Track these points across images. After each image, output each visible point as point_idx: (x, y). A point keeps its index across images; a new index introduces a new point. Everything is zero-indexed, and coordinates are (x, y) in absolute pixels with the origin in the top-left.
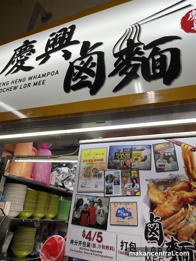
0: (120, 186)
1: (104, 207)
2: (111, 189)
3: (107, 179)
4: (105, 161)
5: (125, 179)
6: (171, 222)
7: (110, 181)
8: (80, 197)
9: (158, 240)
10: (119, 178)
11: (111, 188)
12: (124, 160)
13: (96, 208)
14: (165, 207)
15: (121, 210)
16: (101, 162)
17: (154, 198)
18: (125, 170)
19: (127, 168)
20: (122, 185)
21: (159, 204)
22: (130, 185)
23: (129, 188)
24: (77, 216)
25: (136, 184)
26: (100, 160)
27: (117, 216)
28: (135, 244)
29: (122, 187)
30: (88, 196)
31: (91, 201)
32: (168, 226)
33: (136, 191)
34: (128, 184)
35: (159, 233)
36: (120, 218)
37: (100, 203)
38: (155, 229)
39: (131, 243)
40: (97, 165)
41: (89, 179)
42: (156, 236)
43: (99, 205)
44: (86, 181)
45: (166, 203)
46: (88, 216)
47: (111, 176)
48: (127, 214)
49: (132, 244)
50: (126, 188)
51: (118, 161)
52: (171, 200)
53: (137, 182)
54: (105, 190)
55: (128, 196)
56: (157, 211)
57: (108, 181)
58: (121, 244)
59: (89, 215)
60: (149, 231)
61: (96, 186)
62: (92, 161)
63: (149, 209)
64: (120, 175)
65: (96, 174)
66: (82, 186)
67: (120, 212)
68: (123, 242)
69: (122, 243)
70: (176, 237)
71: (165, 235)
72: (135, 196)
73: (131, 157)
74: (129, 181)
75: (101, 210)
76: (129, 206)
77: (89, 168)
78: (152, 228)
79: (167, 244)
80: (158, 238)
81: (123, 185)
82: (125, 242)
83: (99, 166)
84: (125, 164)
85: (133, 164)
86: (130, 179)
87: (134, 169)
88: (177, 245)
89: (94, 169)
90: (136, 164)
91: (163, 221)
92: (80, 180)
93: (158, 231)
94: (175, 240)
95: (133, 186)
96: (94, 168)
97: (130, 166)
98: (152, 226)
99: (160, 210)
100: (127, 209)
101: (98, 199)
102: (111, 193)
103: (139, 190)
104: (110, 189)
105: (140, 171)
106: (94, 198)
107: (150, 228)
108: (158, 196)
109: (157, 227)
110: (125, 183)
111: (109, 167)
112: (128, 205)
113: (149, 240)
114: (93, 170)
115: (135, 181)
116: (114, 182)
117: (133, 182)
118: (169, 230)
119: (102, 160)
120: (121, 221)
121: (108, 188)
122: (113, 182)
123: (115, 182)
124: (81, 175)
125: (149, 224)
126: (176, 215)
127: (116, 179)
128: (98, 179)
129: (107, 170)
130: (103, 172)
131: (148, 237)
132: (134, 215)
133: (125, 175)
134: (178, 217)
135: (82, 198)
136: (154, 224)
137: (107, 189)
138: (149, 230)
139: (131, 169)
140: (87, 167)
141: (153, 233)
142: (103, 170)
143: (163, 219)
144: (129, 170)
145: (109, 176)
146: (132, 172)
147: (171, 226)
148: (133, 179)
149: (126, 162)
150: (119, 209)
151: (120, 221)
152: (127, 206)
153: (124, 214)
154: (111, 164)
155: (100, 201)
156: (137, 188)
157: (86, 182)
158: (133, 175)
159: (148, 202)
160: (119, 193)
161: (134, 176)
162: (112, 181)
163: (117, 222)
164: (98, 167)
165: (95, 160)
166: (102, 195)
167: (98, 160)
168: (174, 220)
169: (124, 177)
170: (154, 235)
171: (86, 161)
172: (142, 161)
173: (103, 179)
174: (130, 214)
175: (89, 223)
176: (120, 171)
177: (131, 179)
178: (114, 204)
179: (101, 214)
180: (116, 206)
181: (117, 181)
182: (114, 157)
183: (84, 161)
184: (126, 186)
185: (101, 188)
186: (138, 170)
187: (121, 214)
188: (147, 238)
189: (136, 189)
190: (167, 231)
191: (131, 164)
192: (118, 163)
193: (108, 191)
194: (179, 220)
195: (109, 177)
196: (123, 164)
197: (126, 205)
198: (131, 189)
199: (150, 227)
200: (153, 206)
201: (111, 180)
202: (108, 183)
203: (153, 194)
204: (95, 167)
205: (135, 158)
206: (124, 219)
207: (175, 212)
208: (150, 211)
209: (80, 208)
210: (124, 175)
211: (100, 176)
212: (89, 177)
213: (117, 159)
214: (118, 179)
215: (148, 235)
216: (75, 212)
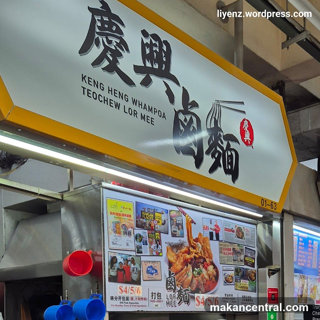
1: (137, 266)
3: (136, 238)
8: (113, 255)
9: (173, 289)
11: (141, 247)
12: (150, 221)
13: (130, 266)
14: (177, 266)
16: (129, 218)
17: (171, 259)
18: (151, 231)
19: (151, 229)
20: (149, 245)
21: (173, 263)
22: (155, 246)
24: (113, 273)
25: (159, 246)
26: (128, 216)
27: (147, 273)
28: (160, 293)
29: (149, 248)
30: (121, 254)
31: (125, 259)
32: (178, 279)
33: (160, 252)
34: (154, 245)
35: (174, 284)
36: (149, 275)
37: (133, 261)
38: (172, 282)
39: (158, 293)
40: (126, 221)
41: (119, 236)
42: (172, 287)
43: (133, 263)
44: (117, 238)
45: (177, 263)
46: (124, 273)
47: (140, 236)
49: (159, 294)
50: (152, 249)
51: (144, 221)
52: (180, 260)
53: (160, 244)
54: (136, 250)
55: (154, 255)
56: (172, 268)
57: (138, 240)
58: (152, 295)
59: (125, 272)
60: (168, 284)
61: (127, 244)
62: (120, 214)
63: (168, 267)
64: (147, 235)
65: (126, 231)
66: (113, 243)
68: (153, 293)
69: (152, 294)
70: (182, 286)
71: (177, 285)
72: (159, 256)
73: (154, 218)
74: (154, 242)
75: (134, 268)
76: (156, 265)
77: (117, 223)
79: (178, 291)
81: (150, 246)
82: (154, 293)
83: (128, 223)
84: (150, 225)
85: (156, 226)
87: (157, 232)
88: (183, 291)
89: (123, 225)
90: (159, 227)
91: (176, 276)
92: (110, 236)
93: (173, 283)
94: (182, 288)
95: (157, 247)
96: (122, 224)
97: (154, 228)
99: (174, 268)
100: (155, 267)
102: (141, 253)
104: (140, 248)
105: (161, 234)
106: (127, 256)
107: (169, 281)
108: (173, 256)
109: (172, 280)
110: (151, 243)
112: (155, 264)
113: (168, 290)
114: (122, 226)
117: (157, 243)
118: (179, 282)
120: (151, 277)
121: (138, 247)
122: (142, 242)
124: (110, 230)
125: (168, 278)
126: (182, 271)
127: (144, 239)
128: (128, 237)
129: (136, 228)
130: (132, 230)
131: (168, 288)
132: (159, 272)
133: (151, 236)
135: (115, 255)
136: (171, 278)
138: (169, 282)
139: (155, 231)
140: (115, 222)
141: (171, 285)
142: (132, 228)
143: (176, 274)
144: (153, 232)
145: (138, 235)
146: (156, 234)
147: (180, 279)
149: (151, 223)
154: (139, 223)
155: (133, 260)
157: (116, 239)
158: (156, 237)
159: (167, 261)
160: (148, 253)
161: (158, 238)
162: (141, 241)
163: (148, 277)
164: (127, 224)
165: (123, 215)
166: (133, 254)
168: (181, 275)
169: (150, 238)
170: (171, 286)
171: (114, 214)
172: (163, 224)
173: (132, 237)
174: (156, 271)
175: (126, 279)
176: (146, 231)
177: (156, 240)
178: (145, 262)
179: (135, 271)
180: (146, 264)
181: (145, 241)
183: (111, 213)
184: (152, 247)
185: (132, 247)
186: (160, 232)
187: (150, 271)
188: (167, 289)
189: (160, 250)
190: (178, 282)
191: (155, 226)
192: (145, 223)
193: (139, 250)
194: (183, 275)
195: (138, 236)
196: (148, 224)
197: (154, 264)
199: (169, 280)
200: (170, 264)
201: (140, 239)
202: (137, 242)
203: (170, 255)
204: (124, 223)
205: (157, 220)
207: (182, 269)
208: (169, 269)
209: (115, 266)
211: (130, 233)
212: (119, 233)
213: (143, 218)
214: (146, 239)
215: (168, 287)
216: (111, 270)
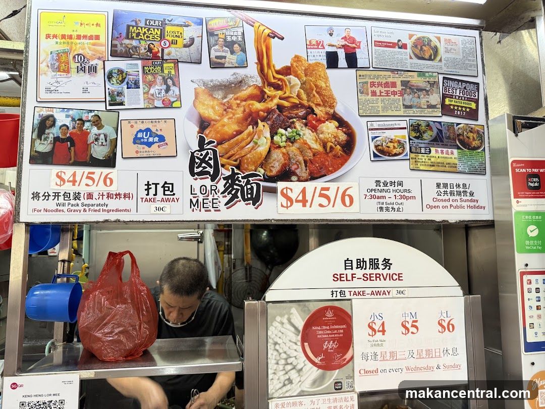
0: (141, 90)
1: (108, 130)
2: (120, 96)
3: (110, 76)
4: (103, 39)
5: (150, 77)
6: (232, 148)
7: (118, 81)
8: (45, 113)
9: (211, 174)
10: (137, 76)
11: (120, 94)
12: (149, 43)
13: (88, 130)
14: (224, 126)
15: (145, 133)
16: (94, 41)
17: (207, 112)
18: (151, 61)
19: (154, 58)
20: (144, 88)
21: (213, 120)
22: (161, 90)
23: (159, 94)
24: (43, 147)
25: (173, 88)
26: (91, 38)
27: (135, 143)
28: (172, 184)
29: (144, 93)
30: (66, 110)
31: (76, 119)
32: (227, 153)
33: (172, 100)
34: (157, 87)
35: (212, 164)
36: (141, 146)
37: (97, 122)
38: (207, 159)
39: (166, 183)
40: (85, 47)
41: (65, 76)
42: (208, 169)
43: (96, 125)
44: (59, 80)
45: (226, 120)
46: (71, 146)
47: (120, 72)
48: (156, 139)
49: (166, 185)
50: (153, 95)
51: (134, 43)
52: (234, 114)
53: (174, 84)
54: (108, 99)
55: (156, 108)
56: (210, 131)
57: (114, 80)
58: (146, 187)
59: (73, 144)
60: (197, 163)
61: (85, 90)
62: (71, 37)
63: (197, 129)
64: (140, 70)
65: (83, 65)
66: (49, 90)
67: (141, 136)
68: (150, 183)
69: (148, 184)
70: (238, 167)
71: (223, 166)
72: (172, 107)
73: (162, 37)
74: (158, 81)
75: (100, 135)
76: (159, 126)
77: (63, 53)
78: (201, 157)
79: (224, 179)
80: (211, 171)
81: (147, 89)
82: (153, 184)
83: (90, 50)
84: (150, 50)
85: (166, 51)
86: (160, 78)
87: (168, 61)
88: (239, 178)
89: (77, 56)
90: (173, 52)
91: (219, 146)
92: (42, 78)
93: (212, 162)
94: (236, 171)
95: (168, 90)
96: (76, 53)
97: (160, 55)
98: (201, 155)
99: (215, 130)
100: (157, 130)
101: (93, 114)
102: (122, 104)
103: (179, 98)
104: (118, 96)
105: (180, 64)
106: (82, 113)
107: (198, 158)
108: (213, 108)
109: (209, 156)
110: (150, 84)
111: (114, 54)
112: (157, 124)
113: (196, 176)
114: (74, 57)
115: (171, 81)
116: (127, 83)
117: (166, 83)
118: (228, 158)
119: (97, 37)
120: (144, 150)
121: (113, 95)
122: (125, 82)
123: (130, 83)
124: (43, 66)
125: (197, 152)
126: (239, 137)
127: (131, 77)
128: (89, 76)
129: (110, 58)
130: (100, 63)
131: (195, 172)
132: (169, 139)
133: (149, 71)
134: (243, 140)
135: (51, 113)
136: (206, 151)
137: (111, 95)
138: (197, 161)
139: (163, 59)
140: (57, 51)
141: (204, 165)
142: (99, 59)
143: (220, 143)
144: (159, 62)
145: (116, 71)
146: (165, 65)
147: (232, 152)
148: (167, 79)
149: (152, 46)
150: (141, 131)
151: (142, 150)
152: (156, 126)
153: (151, 140)
154: (119, 48)
155: (98, 119)
156: (174, 94)
157: (57, 82)
158: (166, 72)
159: (196, 117)
160: (139, 104)
161: (169, 72)
162: (122, 81)
163: (137, 152)
164: (88, 52)
165: (79, 37)
166: (102, 107)
167: (85, 37)
168: (237, 144)
169: (148, 74)
170: (205, 168)
171: (55, 36)
172: (185, 46)
173: (100, 76)
174: (162, 139)
175: (74, 158)
176: (139, 62)
177: (164, 78)
178: (129, 122)
179: (100, 141)
180: (132, 126)
181: (133, 82)
182: (124, 34)
183: (48, 36)
184: (152, 91)
185: (98, 92)
186: (176, 62)
187: (144, 139)
188: (192, 173)
189: (173, 97)
190: (226, 160)
191: (163, 50)
192: (136, 47)
193: (115, 101)
194: (243, 144)
195: (115, 73)
196: (145, 49)
197: (154, 124)
198: (162, 95)
199: (198, 156)
200: (204, 124)
201: (120, 79)
202: (113, 84)
203: (204, 104)
204: (81, 52)
205: (170, 39)
206: (150, 147)
207: (239, 133)
208: (199, 133)
209: (49, 134)
210: (147, 71)
211: (93, 70)
212: (64, 71)
213: (132, 38)
214: (135, 77)
215: (195, 169)
216: (38, 141)
